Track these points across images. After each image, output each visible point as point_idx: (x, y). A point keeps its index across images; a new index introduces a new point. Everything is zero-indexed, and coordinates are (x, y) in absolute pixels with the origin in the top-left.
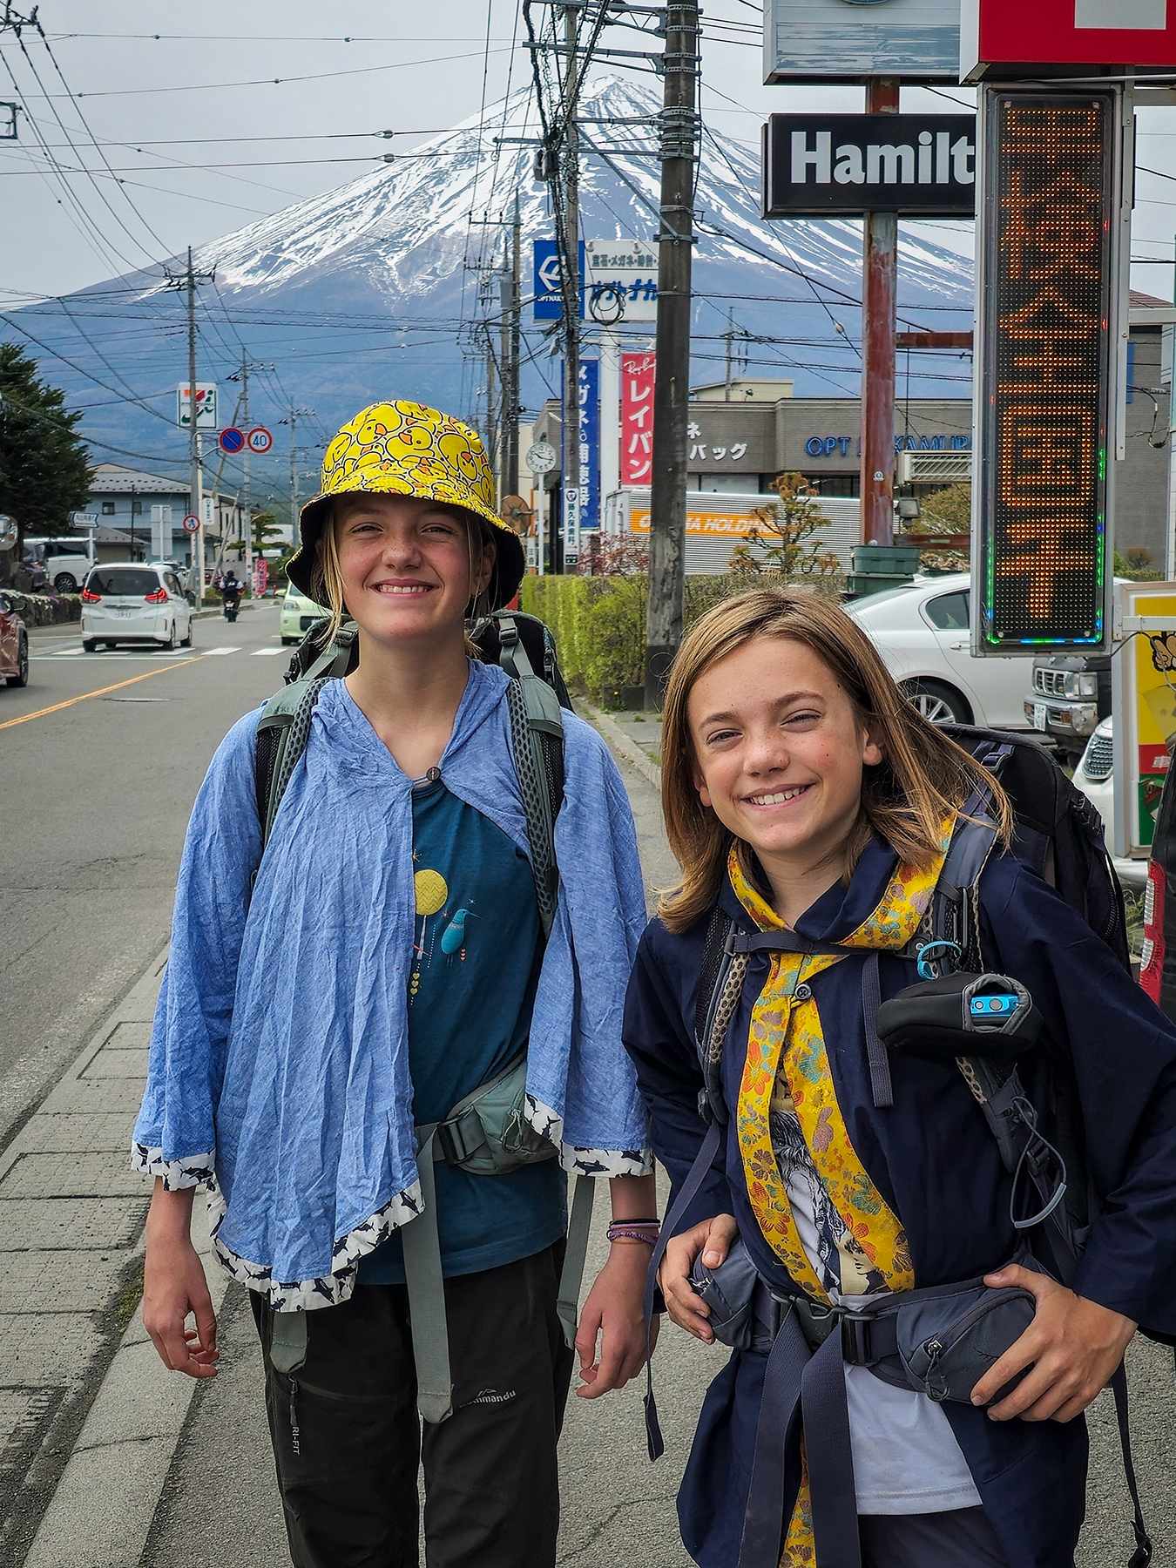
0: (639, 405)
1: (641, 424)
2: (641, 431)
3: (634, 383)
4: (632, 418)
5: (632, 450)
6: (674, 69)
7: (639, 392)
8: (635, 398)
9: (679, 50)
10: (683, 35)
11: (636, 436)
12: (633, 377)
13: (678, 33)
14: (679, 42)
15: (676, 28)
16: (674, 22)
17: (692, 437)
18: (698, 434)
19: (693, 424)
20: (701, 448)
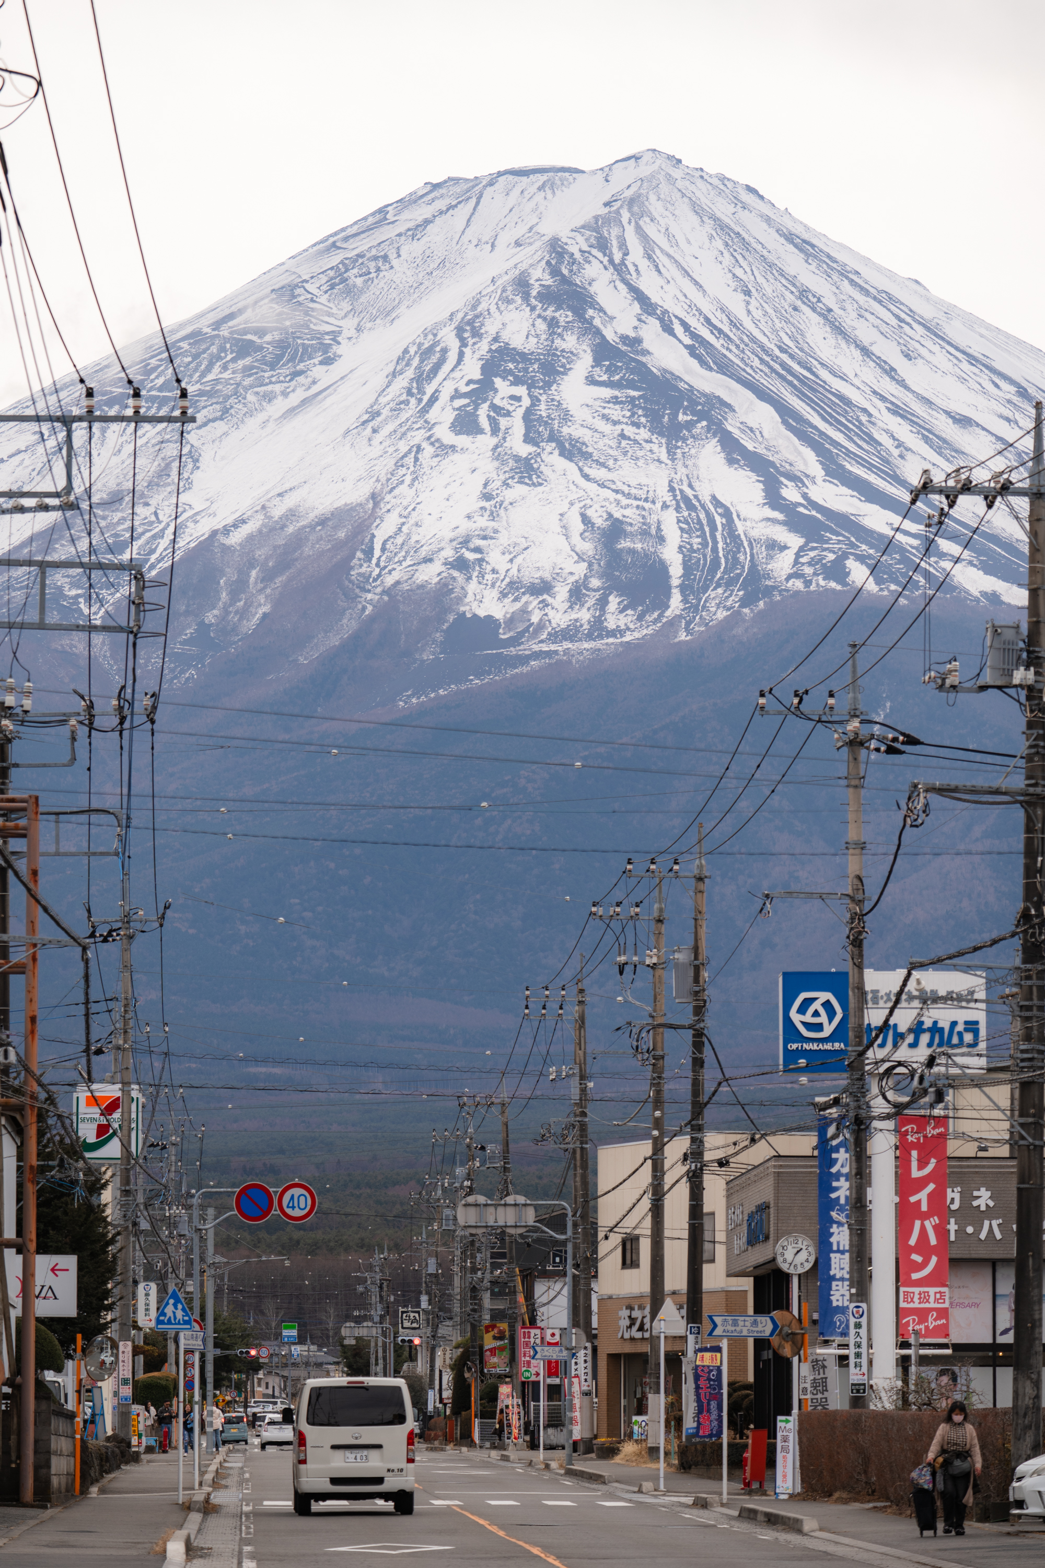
0: (921, 1184)
1: (924, 1207)
2: (924, 1216)
3: (914, 1154)
4: (913, 1199)
5: (912, 1242)
6: (1028, 1014)
7: (922, 1165)
8: (916, 1173)
9: (1031, 999)
10: (1035, 989)
11: (918, 1224)
12: (914, 1146)
13: (1031, 987)
14: (1031, 993)
15: (1029, 983)
16: (1029, 978)
17: (983, 1208)
18: (991, 1204)
19: (983, 1189)
20: (995, 1223)
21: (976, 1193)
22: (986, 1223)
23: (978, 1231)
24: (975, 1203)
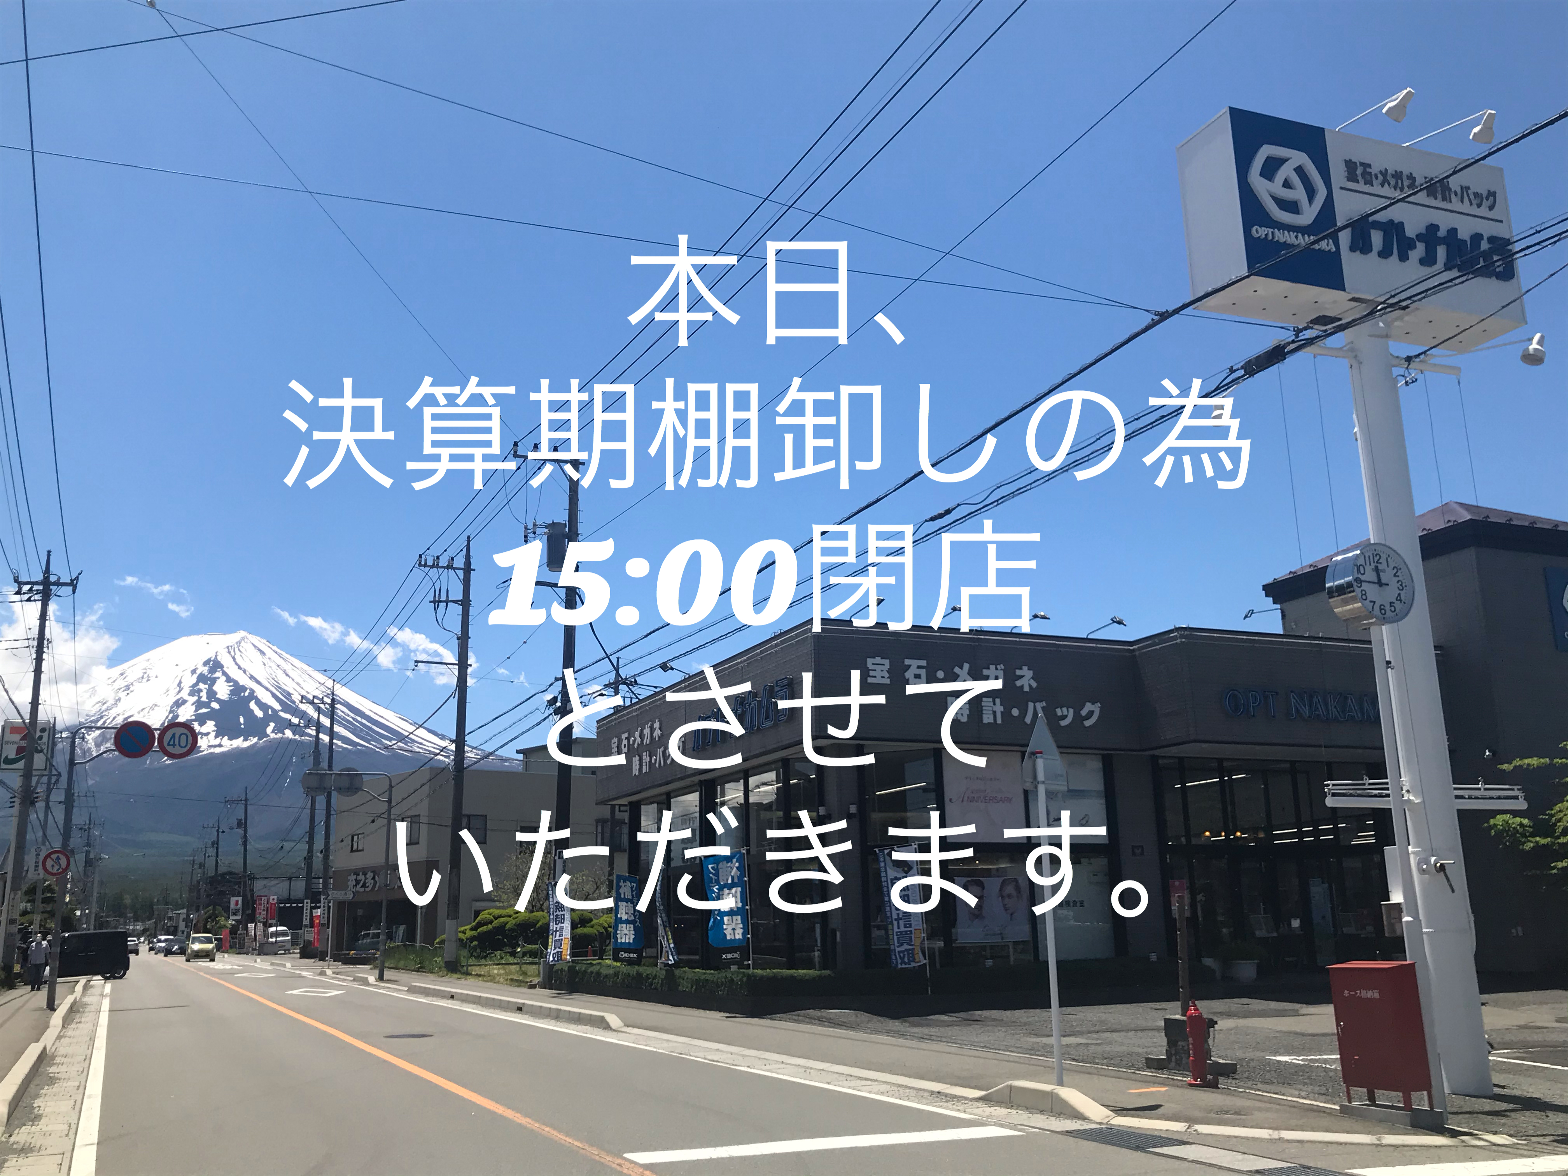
17: (1026, 689)
18: (1034, 684)
19: (1025, 668)
20: (1039, 706)
21: (1018, 672)
22: (1031, 705)
23: (1024, 713)
24: (1019, 683)
